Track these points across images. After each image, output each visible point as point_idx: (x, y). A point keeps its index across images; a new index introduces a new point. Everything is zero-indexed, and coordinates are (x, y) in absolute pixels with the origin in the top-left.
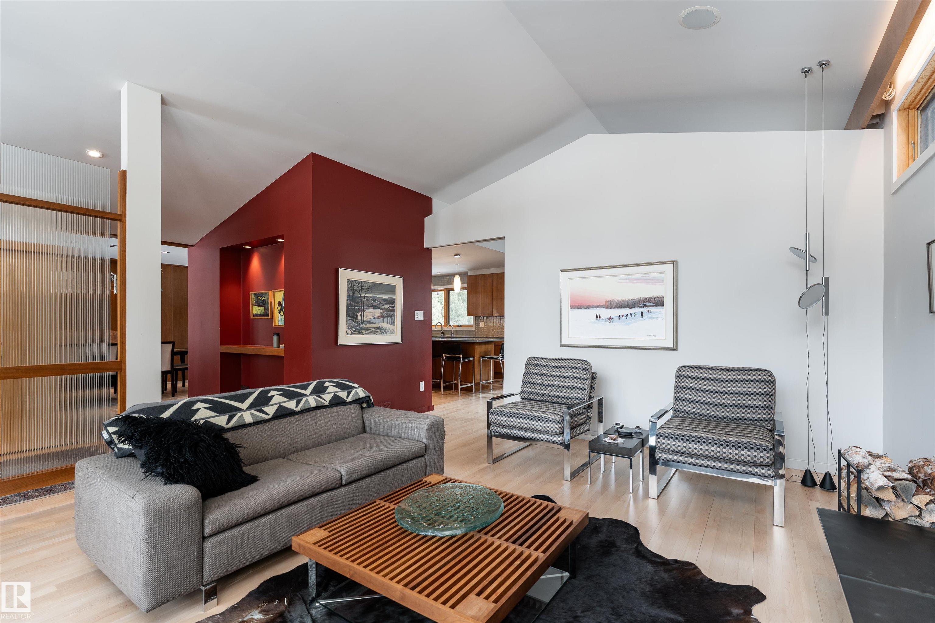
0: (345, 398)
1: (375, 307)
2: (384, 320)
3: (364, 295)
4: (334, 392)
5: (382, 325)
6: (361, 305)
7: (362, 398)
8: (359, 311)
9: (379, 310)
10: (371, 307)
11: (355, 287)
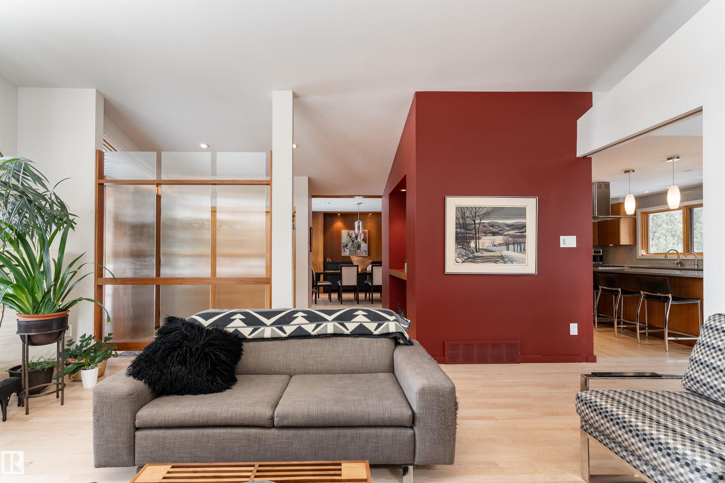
0: (372, 329)
1: (494, 234)
2: (508, 248)
3: (479, 222)
4: (361, 322)
5: (505, 253)
6: (476, 232)
7: (392, 333)
8: (472, 238)
9: (501, 237)
10: (489, 234)
11: (467, 214)
